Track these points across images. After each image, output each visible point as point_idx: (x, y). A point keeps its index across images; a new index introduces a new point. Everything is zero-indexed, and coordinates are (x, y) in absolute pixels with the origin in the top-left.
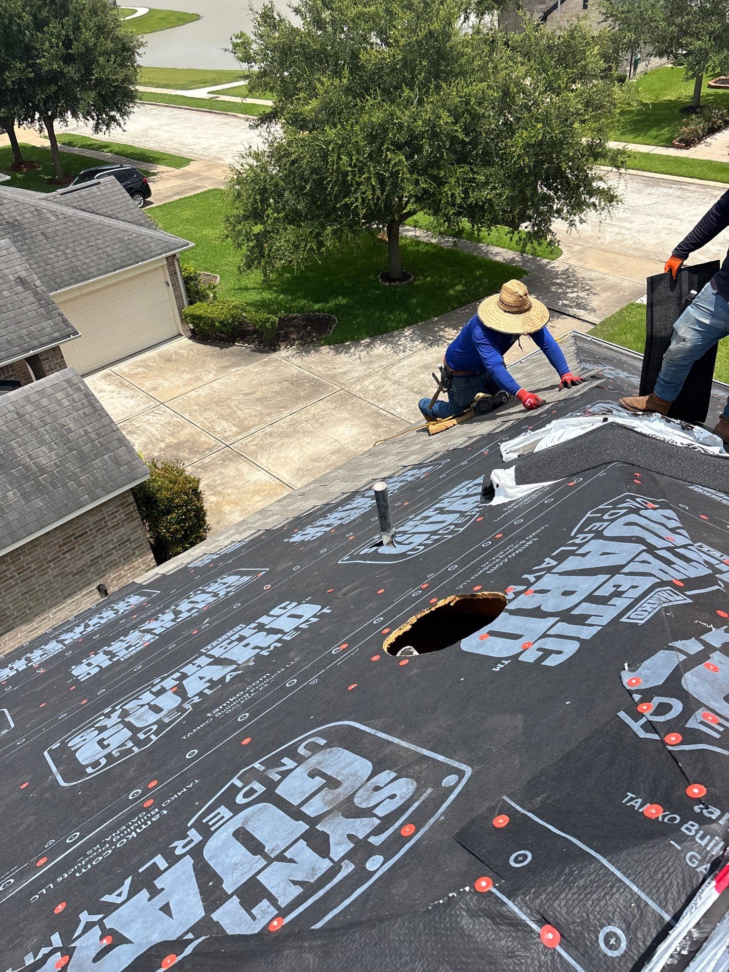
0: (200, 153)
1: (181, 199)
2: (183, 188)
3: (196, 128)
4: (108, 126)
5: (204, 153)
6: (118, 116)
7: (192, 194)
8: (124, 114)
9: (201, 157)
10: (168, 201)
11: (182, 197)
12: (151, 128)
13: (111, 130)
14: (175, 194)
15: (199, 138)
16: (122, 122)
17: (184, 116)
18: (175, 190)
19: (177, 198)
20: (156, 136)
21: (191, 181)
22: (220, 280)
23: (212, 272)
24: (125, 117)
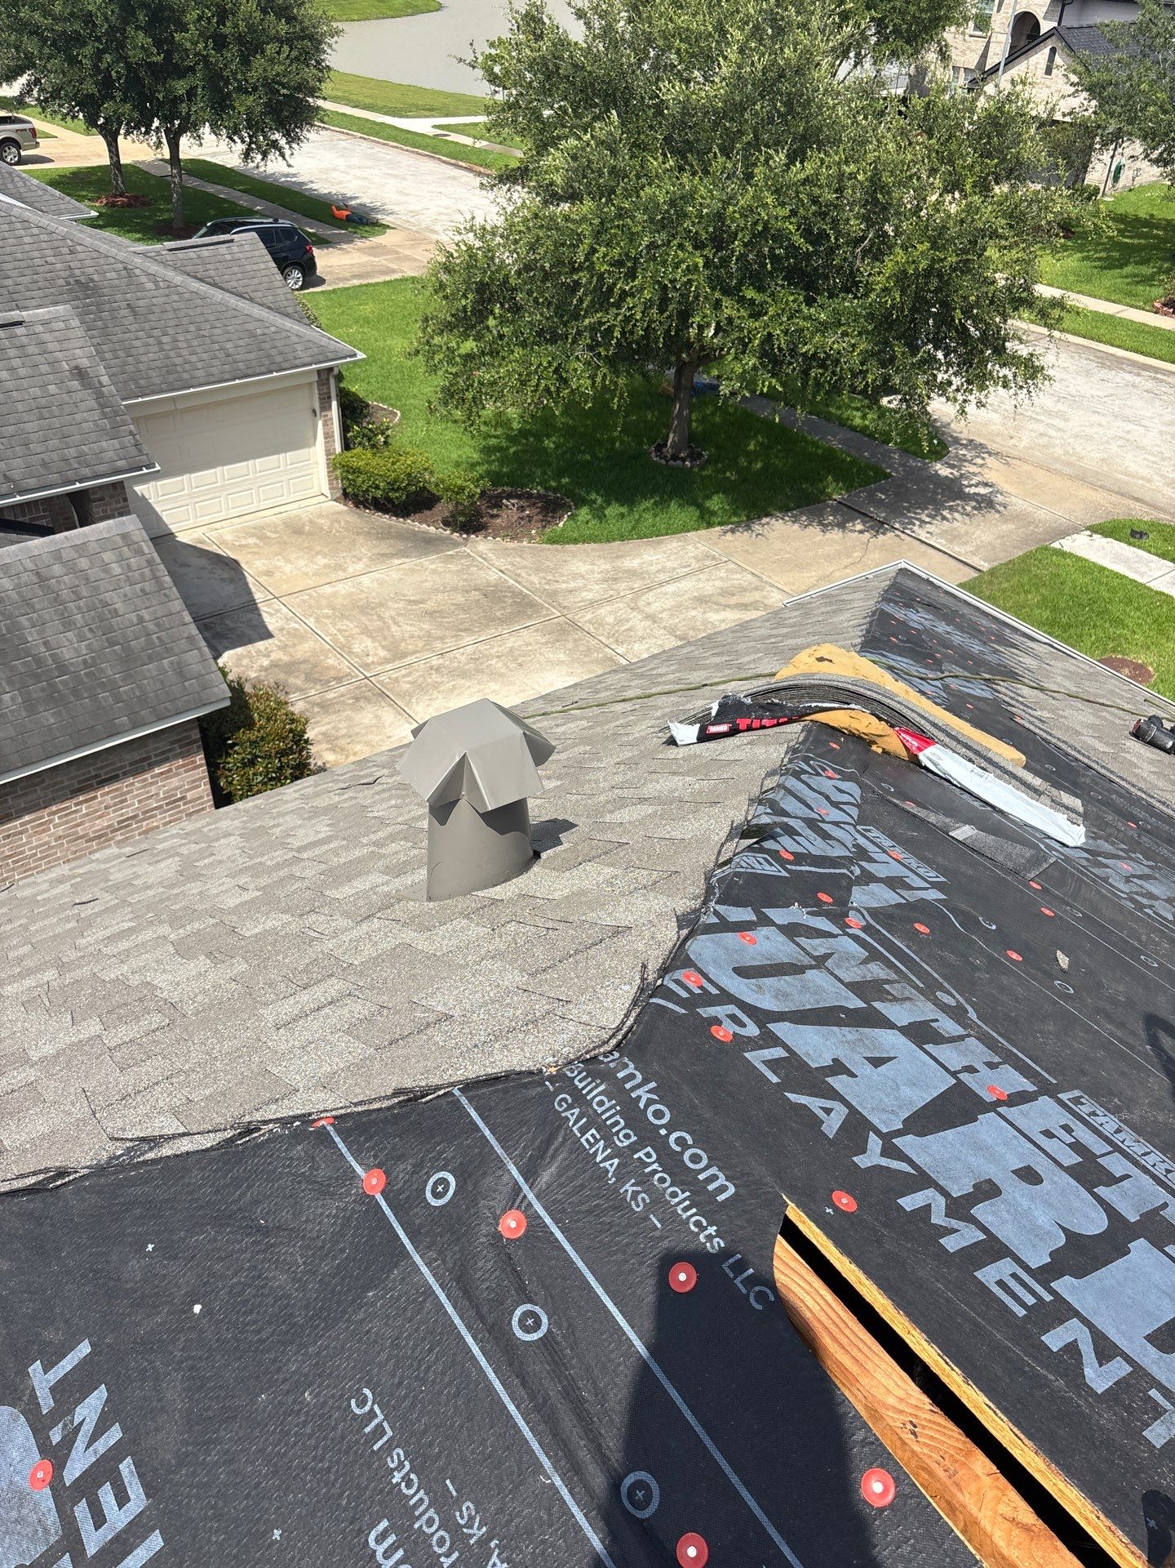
0: (405, 218)
1: (361, 286)
2: (369, 269)
3: (405, 179)
4: (265, 155)
5: (412, 220)
6: (283, 142)
7: (381, 279)
8: (293, 139)
9: (406, 226)
10: (341, 285)
11: (365, 282)
12: (335, 169)
13: (269, 162)
14: (354, 277)
15: (408, 195)
16: (287, 152)
17: (388, 157)
18: (355, 270)
19: (356, 282)
20: (341, 182)
21: (382, 261)
22: (400, 420)
23: (391, 405)
24: (294, 145)
